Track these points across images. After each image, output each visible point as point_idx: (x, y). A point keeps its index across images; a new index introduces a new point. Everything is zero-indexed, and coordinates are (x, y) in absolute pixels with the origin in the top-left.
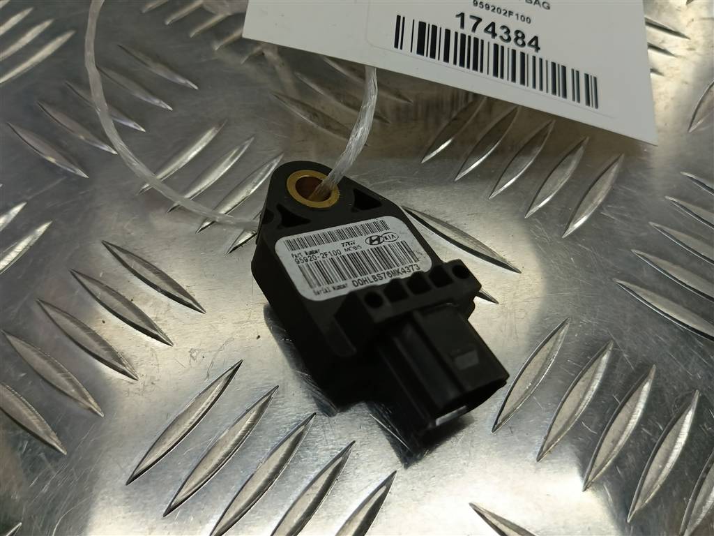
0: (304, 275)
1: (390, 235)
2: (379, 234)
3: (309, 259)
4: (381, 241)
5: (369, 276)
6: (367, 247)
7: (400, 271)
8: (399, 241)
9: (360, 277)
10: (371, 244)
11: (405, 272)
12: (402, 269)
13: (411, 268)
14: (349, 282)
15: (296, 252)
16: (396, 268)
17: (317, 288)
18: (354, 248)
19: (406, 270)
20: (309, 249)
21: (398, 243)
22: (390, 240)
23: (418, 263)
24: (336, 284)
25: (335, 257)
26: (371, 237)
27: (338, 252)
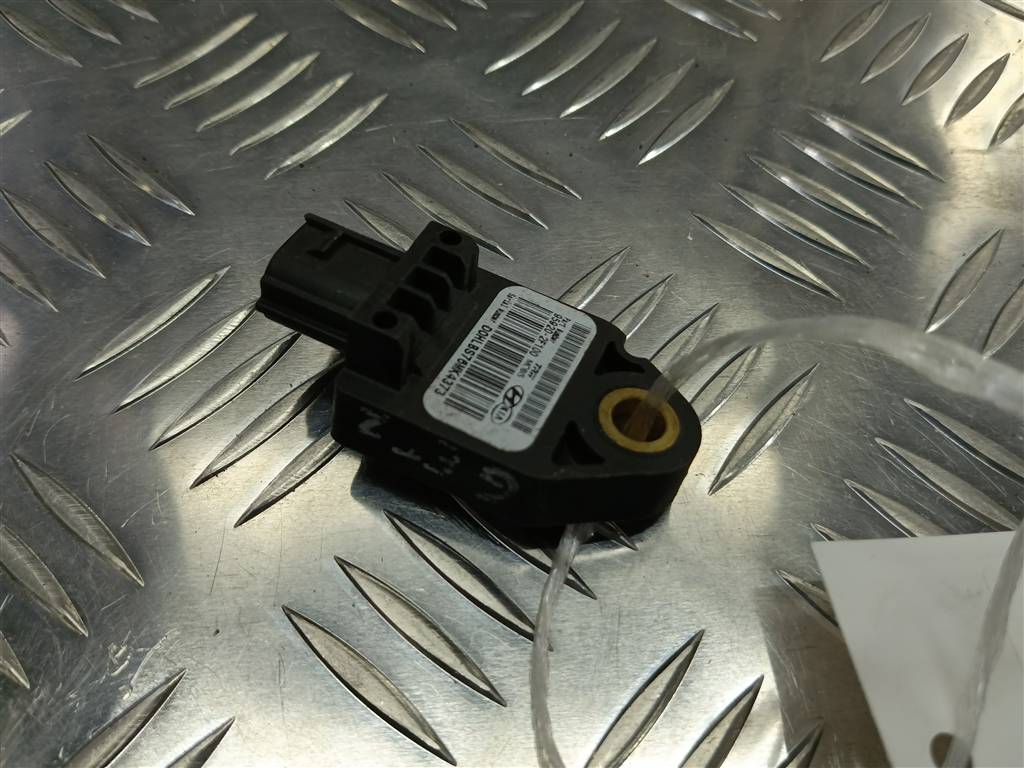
0: (538, 306)
1: (505, 418)
2: (517, 410)
3: (552, 326)
4: (506, 401)
5: (481, 347)
6: (514, 380)
7: (455, 374)
8: (488, 416)
9: (489, 338)
10: (513, 388)
11: (449, 377)
12: (454, 379)
13: (446, 386)
14: (494, 326)
15: (569, 325)
16: (462, 375)
17: (514, 300)
18: (524, 371)
19: (450, 381)
20: (562, 337)
21: (486, 411)
22: (498, 409)
23: (443, 399)
24: (503, 315)
25: (532, 345)
26: (521, 397)
27: (536, 353)
